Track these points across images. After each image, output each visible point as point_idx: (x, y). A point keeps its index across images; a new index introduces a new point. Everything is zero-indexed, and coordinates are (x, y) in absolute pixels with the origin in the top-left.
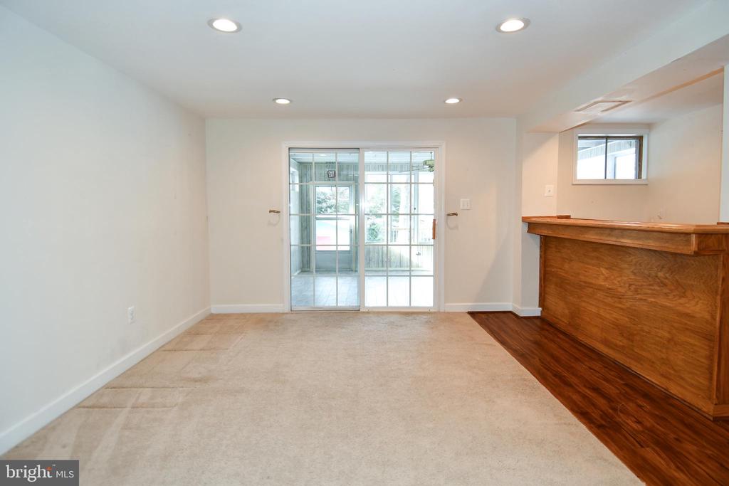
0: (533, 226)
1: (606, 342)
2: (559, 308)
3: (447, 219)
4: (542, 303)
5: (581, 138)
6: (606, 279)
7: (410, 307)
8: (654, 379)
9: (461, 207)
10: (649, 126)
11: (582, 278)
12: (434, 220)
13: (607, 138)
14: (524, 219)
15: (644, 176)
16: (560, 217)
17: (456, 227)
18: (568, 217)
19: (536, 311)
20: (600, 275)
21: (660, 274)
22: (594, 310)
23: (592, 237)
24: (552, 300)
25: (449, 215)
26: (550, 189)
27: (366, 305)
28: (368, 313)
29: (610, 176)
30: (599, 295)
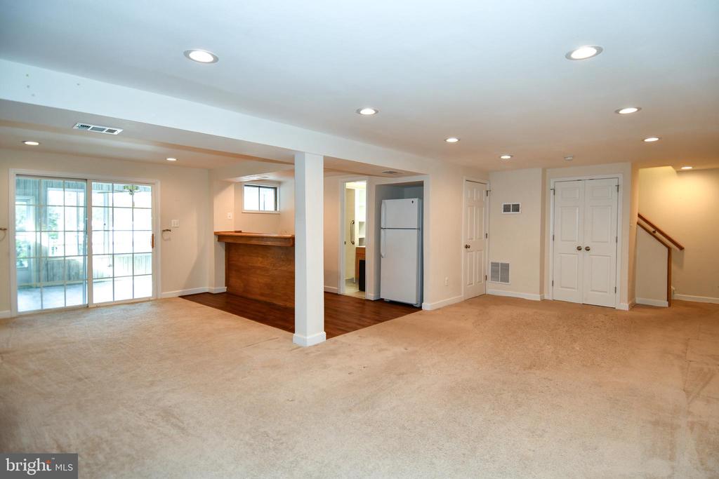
0: (221, 237)
1: (262, 295)
2: (238, 284)
3: (162, 234)
4: (227, 284)
5: (246, 185)
6: (261, 263)
7: (133, 299)
8: (281, 303)
9: (173, 226)
10: (280, 183)
11: (250, 264)
12: (153, 235)
13: (259, 187)
14: (216, 234)
15: (278, 210)
16: (236, 232)
17: (169, 239)
18: (240, 232)
19: (223, 289)
20: (258, 261)
21: (282, 257)
22: (256, 280)
23: (254, 242)
24: (233, 281)
25: (164, 231)
26: (230, 215)
27: (94, 302)
28: (97, 307)
29: (262, 209)
30: (258, 272)
